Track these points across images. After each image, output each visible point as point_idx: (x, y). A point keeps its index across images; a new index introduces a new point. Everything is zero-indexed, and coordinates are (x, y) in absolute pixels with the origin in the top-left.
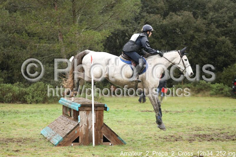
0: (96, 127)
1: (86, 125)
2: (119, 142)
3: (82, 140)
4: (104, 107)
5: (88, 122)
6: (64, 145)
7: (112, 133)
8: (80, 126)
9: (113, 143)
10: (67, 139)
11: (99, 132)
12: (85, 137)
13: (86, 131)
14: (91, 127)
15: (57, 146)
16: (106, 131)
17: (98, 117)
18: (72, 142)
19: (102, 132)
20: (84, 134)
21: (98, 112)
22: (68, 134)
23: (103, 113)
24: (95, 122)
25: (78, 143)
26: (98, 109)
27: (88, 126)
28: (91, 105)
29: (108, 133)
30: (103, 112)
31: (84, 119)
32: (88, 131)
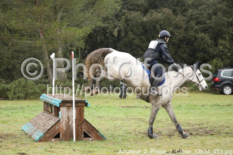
0: (77, 122)
1: (67, 120)
2: (100, 137)
3: (63, 136)
4: (85, 102)
5: (68, 118)
6: (45, 141)
7: (93, 128)
8: (61, 122)
9: (94, 138)
10: (48, 135)
11: (79, 128)
12: (66, 133)
13: (67, 127)
14: (72, 123)
15: (38, 142)
16: (87, 127)
17: (78, 113)
18: (53, 138)
19: (83, 127)
20: (65, 129)
21: (78, 108)
22: (49, 130)
23: (84, 110)
24: (76, 118)
25: (59, 139)
26: (79, 104)
27: (69, 122)
28: (72, 101)
29: (89, 128)
30: (84, 107)
31: (64, 115)
32: (69, 127)
